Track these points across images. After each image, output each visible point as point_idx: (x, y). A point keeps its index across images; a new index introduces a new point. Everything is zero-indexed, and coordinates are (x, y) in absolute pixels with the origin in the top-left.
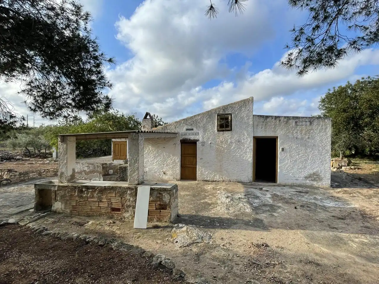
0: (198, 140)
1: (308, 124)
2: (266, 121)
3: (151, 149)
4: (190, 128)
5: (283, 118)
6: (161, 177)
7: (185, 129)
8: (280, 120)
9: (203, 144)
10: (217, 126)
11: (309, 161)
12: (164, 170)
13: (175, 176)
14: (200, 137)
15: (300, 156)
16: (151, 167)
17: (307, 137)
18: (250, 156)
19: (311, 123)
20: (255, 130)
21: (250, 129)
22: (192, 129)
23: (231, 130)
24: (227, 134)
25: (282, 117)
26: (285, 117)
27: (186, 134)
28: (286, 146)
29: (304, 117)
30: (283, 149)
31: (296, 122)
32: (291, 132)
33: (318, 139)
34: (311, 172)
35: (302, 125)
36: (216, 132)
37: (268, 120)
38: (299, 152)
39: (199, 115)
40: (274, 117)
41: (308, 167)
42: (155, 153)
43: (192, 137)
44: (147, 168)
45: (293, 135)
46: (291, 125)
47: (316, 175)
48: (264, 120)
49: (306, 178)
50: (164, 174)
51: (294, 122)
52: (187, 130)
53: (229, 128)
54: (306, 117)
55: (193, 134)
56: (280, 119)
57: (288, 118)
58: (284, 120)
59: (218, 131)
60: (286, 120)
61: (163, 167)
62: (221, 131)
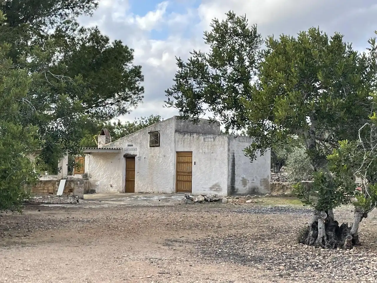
0: (136, 155)
1: (212, 139)
2: (184, 138)
3: (102, 164)
4: (130, 144)
5: (195, 135)
6: (109, 190)
7: (127, 144)
8: (193, 137)
9: (140, 157)
10: (150, 142)
11: (213, 174)
12: (111, 183)
13: (119, 188)
14: (137, 153)
15: (206, 168)
16: (102, 180)
17: (211, 152)
18: (172, 169)
19: (214, 140)
20: (176, 146)
21: (173, 145)
22: (132, 145)
23: (159, 146)
24: (156, 149)
27: (127, 150)
28: (197, 160)
30: (195, 163)
31: (204, 139)
32: (201, 147)
33: (219, 153)
34: (214, 183)
35: (209, 141)
36: (149, 147)
37: (185, 136)
38: (206, 165)
40: (189, 134)
41: (212, 179)
42: (104, 167)
43: (132, 153)
44: (99, 182)
45: (202, 150)
46: (200, 142)
47: (218, 186)
48: (182, 137)
49: (211, 188)
50: (111, 186)
52: (129, 145)
53: (158, 145)
55: (132, 150)
56: (193, 135)
58: (196, 137)
59: (150, 147)
61: (111, 180)
62: (152, 147)
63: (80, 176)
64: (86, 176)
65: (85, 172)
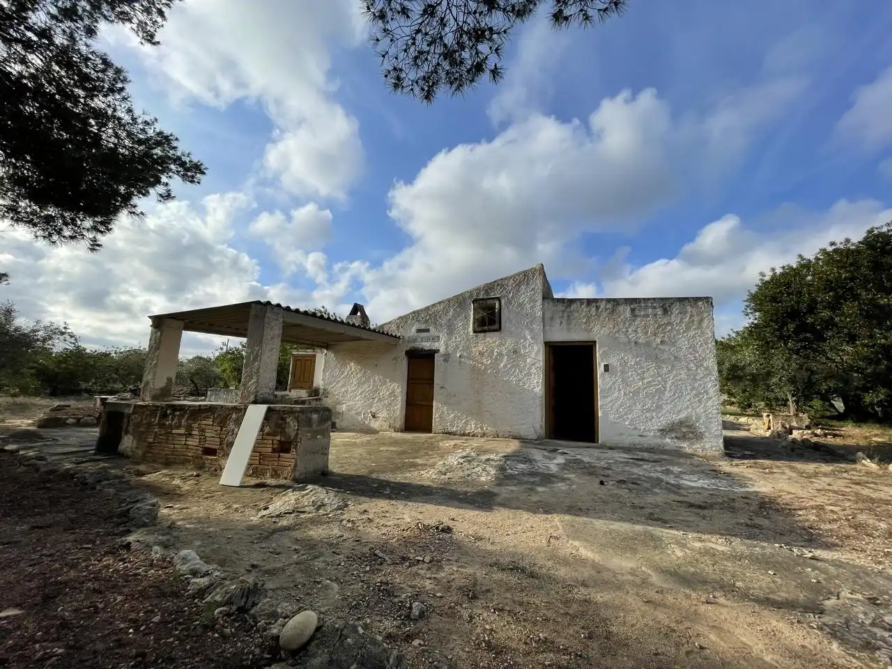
0: (438, 351)
1: (659, 312)
2: (568, 309)
3: (353, 369)
4: (423, 327)
5: (604, 303)
6: (366, 423)
7: (414, 330)
8: (598, 308)
9: (447, 357)
10: (474, 323)
11: (667, 394)
12: (374, 410)
13: (392, 422)
14: (441, 346)
15: (645, 381)
16: (351, 403)
17: (659, 341)
18: (537, 382)
19: (665, 311)
20: (547, 328)
21: (537, 327)
22: (428, 330)
23: (499, 329)
24: (491, 339)
25: (602, 299)
26: (609, 300)
27: (415, 340)
28: (614, 361)
29: (649, 299)
30: (607, 368)
31: (633, 310)
32: (624, 330)
33: (683, 343)
34: (675, 418)
35: (647, 316)
36: (472, 333)
37: (572, 306)
38: (644, 372)
39: (439, 303)
40: (585, 301)
41: (667, 408)
42: (359, 376)
43: (427, 345)
44: (344, 405)
45: (628, 337)
46: (622, 317)
47: (687, 426)
48: (564, 308)
49: (663, 432)
50: (374, 417)
51: (629, 309)
52: (419, 331)
53: (496, 326)
54: (654, 299)
55: (428, 340)
56: (598, 304)
57: (616, 302)
58: (607, 307)
59: (475, 331)
60: (609, 306)
61: (372, 403)
62: (481, 332)
63: (303, 394)
64: (315, 392)
65: (315, 385)
